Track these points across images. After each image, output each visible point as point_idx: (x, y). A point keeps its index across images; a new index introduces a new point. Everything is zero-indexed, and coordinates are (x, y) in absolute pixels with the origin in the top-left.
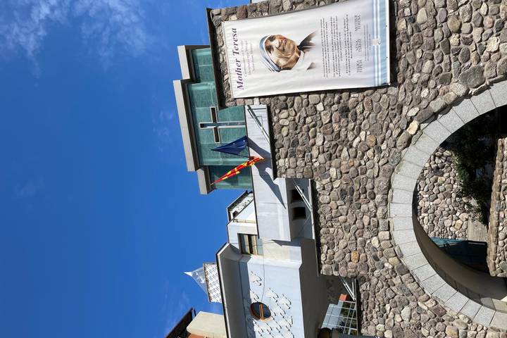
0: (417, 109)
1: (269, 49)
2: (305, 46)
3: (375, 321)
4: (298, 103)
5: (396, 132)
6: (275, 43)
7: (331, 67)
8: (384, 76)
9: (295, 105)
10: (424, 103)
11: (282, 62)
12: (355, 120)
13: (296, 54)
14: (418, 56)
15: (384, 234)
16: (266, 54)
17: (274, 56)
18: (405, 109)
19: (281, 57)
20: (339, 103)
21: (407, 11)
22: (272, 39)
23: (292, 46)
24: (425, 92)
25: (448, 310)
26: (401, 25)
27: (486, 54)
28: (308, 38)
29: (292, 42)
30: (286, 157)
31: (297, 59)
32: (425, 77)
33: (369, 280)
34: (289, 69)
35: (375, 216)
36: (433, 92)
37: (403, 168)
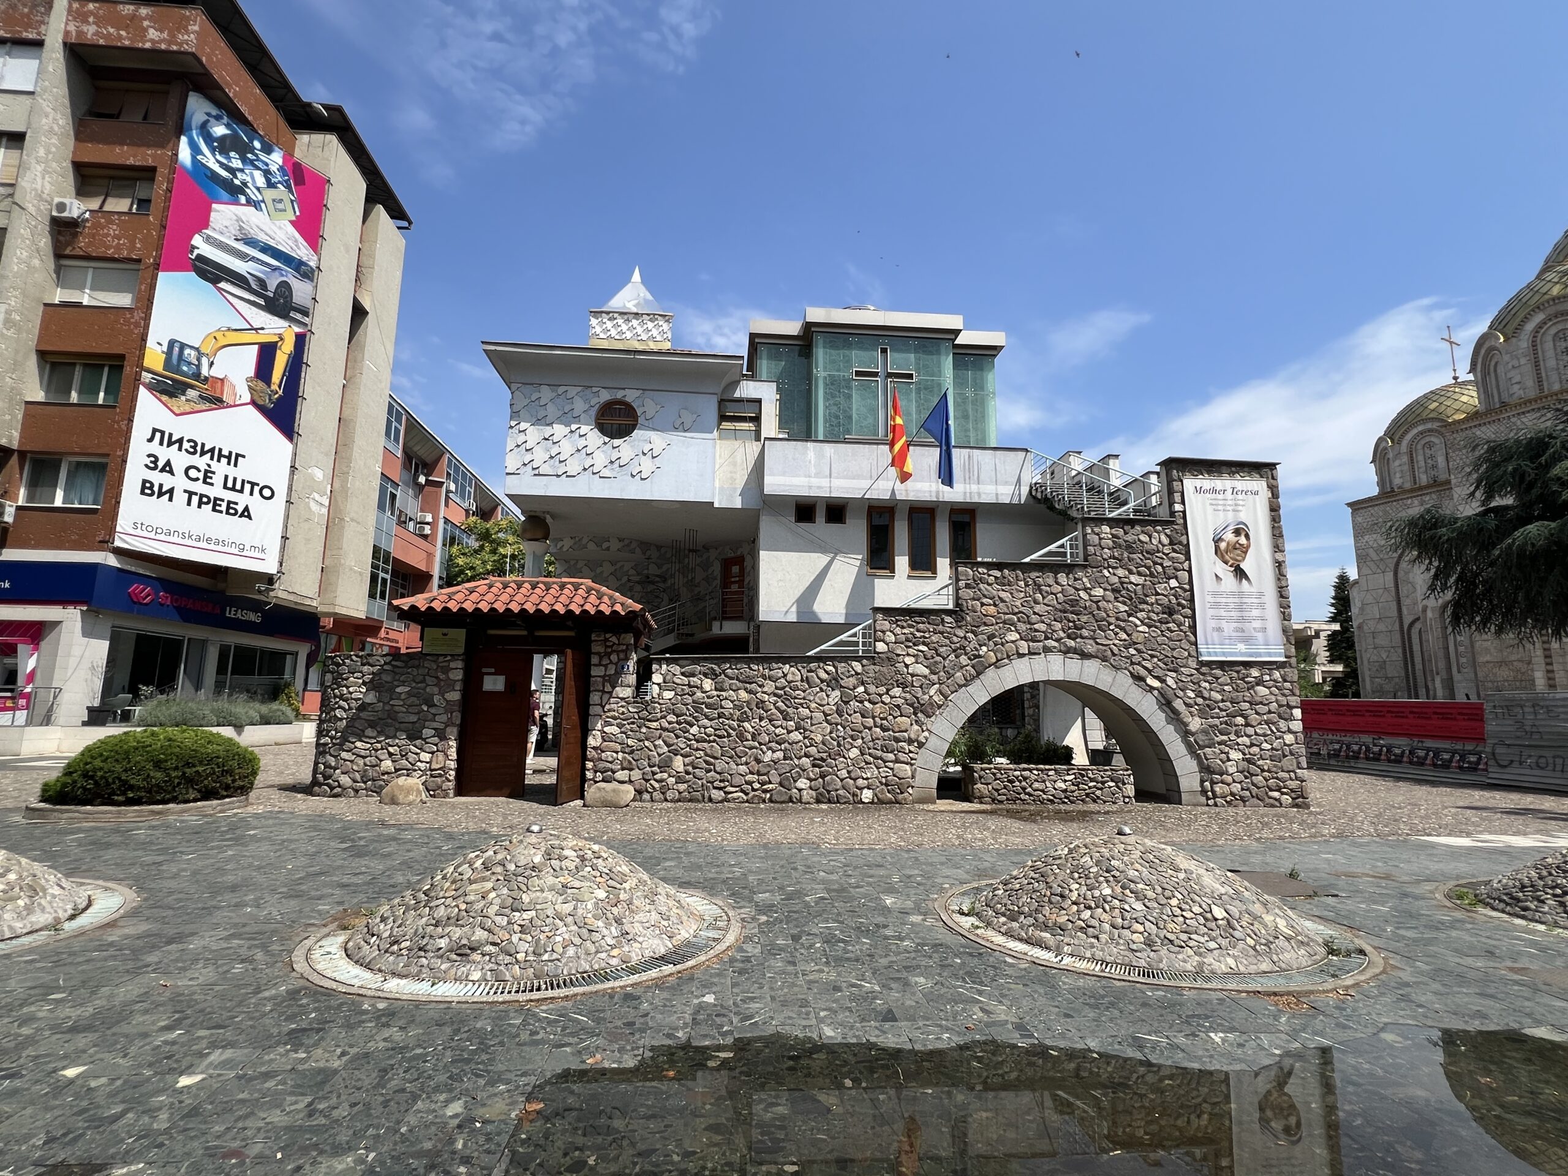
0: (1174, 686)
1: (1237, 532)
2: (1240, 574)
3: (898, 630)
4: (1178, 558)
5: (1149, 665)
6: (1243, 540)
7: (1218, 600)
8: (1209, 654)
9: (1174, 555)
10: (1181, 694)
11: (1223, 545)
12: (1161, 623)
13: (1231, 562)
14: (1226, 688)
15: (1024, 647)
16: (1232, 527)
17: (1229, 536)
18: (1174, 675)
19: (1228, 543)
20: (1179, 604)
21: (1267, 678)
22: (1247, 536)
23: (1239, 558)
24: (1192, 694)
25: (933, 719)
26: (1255, 673)
27: (1227, 749)
28: (1247, 578)
29: (1244, 559)
30: (1114, 536)
31: (1226, 563)
32: (1206, 694)
33: (960, 627)
34: (1216, 553)
35: (1047, 638)
36: (1191, 701)
37: (1107, 671)
